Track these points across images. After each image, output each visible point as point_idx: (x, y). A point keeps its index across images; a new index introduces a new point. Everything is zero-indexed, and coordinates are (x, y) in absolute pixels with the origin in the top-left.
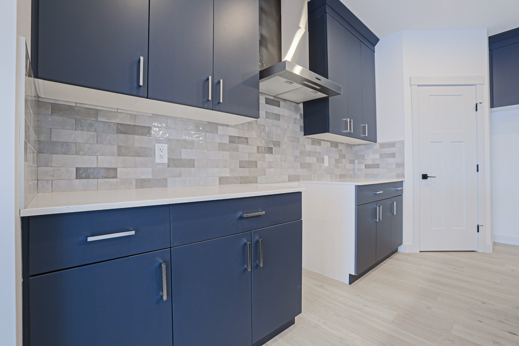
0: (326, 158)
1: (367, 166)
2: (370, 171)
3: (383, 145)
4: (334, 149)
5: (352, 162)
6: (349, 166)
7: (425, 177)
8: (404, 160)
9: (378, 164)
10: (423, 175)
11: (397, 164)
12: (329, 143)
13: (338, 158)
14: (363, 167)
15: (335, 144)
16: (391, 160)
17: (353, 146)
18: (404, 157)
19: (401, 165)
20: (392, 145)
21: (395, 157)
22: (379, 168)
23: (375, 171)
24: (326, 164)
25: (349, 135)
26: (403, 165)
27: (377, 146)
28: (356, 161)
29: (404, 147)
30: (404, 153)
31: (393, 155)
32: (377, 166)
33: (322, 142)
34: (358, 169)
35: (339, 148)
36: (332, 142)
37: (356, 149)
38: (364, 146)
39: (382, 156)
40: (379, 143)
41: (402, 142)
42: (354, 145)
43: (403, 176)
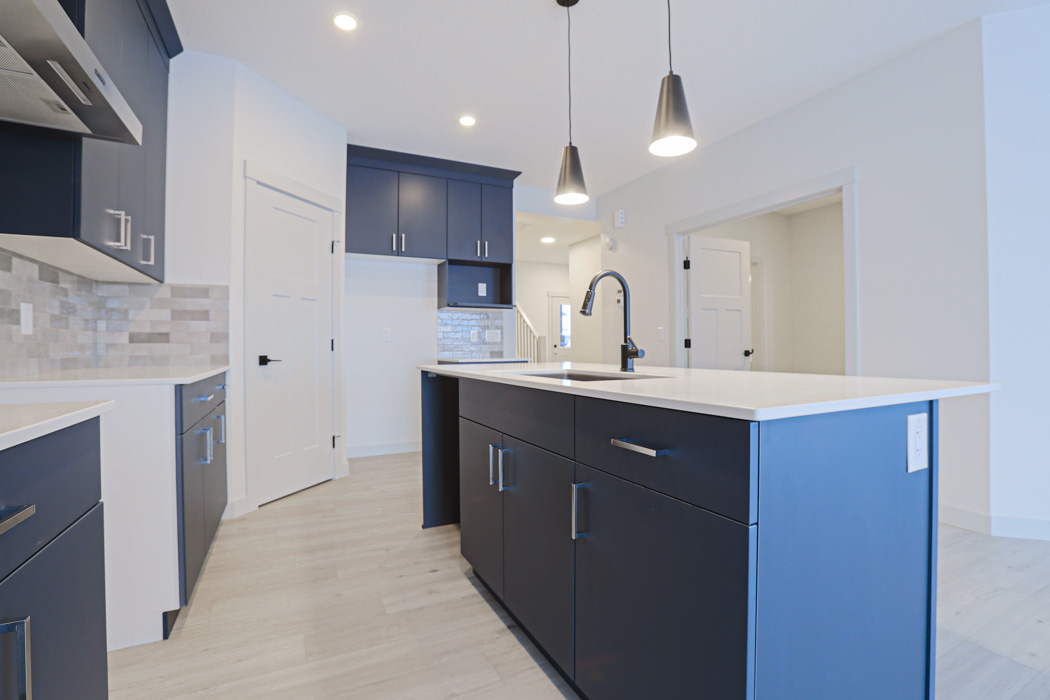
0: (26, 311)
1: (133, 339)
2: (143, 349)
3: (177, 291)
4: (47, 285)
5: (91, 325)
6: (85, 338)
7: (264, 361)
8: (227, 327)
9: (167, 334)
10: (261, 357)
11: (212, 334)
12: (36, 267)
13: (56, 312)
14: (125, 339)
15: (50, 274)
16: (198, 325)
17: (94, 286)
18: (228, 321)
19: (221, 337)
20: (204, 292)
21: (208, 319)
22: (167, 341)
23: (159, 348)
24: (26, 326)
25: (116, 255)
26: (225, 336)
27: (164, 292)
28: (102, 325)
29: (228, 298)
30: (227, 311)
31: (204, 315)
32: (164, 337)
33: (15, 261)
34: (109, 346)
35: (62, 285)
36: (43, 266)
37: (102, 291)
38: (127, 287)
39: (177, 315)
40: (169, 285)
41: (225, 290)
42: (97, 282)
43: (225, 360)
